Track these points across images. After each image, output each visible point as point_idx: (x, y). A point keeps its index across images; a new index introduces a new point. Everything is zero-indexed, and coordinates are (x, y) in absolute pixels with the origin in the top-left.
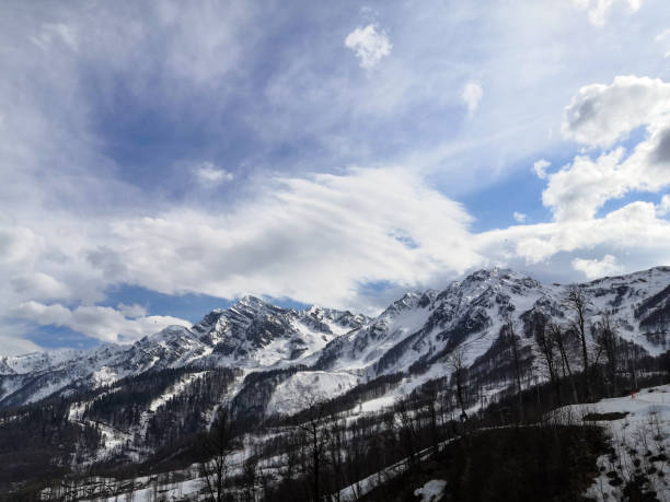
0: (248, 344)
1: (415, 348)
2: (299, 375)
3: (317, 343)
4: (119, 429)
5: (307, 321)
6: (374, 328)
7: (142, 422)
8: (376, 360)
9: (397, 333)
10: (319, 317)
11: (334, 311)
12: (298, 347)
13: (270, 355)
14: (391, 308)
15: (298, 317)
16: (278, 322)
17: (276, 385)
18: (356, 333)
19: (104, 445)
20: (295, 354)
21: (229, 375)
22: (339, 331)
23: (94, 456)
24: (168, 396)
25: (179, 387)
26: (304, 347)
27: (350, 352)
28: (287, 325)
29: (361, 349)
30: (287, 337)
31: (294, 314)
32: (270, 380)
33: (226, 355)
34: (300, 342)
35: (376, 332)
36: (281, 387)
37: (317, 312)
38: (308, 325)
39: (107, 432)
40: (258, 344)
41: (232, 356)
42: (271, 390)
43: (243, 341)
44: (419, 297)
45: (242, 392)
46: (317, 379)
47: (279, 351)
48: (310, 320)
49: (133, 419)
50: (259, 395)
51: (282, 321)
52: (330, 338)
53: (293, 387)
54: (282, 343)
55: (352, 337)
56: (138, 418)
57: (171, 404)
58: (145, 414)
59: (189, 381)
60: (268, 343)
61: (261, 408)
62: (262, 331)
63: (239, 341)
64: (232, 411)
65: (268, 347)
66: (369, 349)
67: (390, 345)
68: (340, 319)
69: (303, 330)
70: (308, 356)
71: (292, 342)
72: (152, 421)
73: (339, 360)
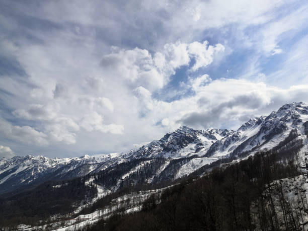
0: (177, 147)
1: (251, 144)
2: (193, 160)
3: (208, 143)
4: (107, 187)
5: (206, 135)
6: (234, 136)
7: (117, 184)
8: (232, 151)
9: (245, 137)
10: (212, 133)
11: (220, 130)
12: (200, 147)
13: (187, 151)
14: (243, 126)
15: (201, 133)
16: (191, 136)
17: (182, 165)
18: (226, 138)
19: (97, 196)
20: (198, 150)
21: (164, 160)
22: (219, 137)
23: (91, 201)
24: (132, 172)
25: (138, 167)
26: (202, 147)
27: (221, 148)
28: (195, 137)
29: (227, 146)
30: (195, 143)
31: (199, 132)
32: (179, 163)
33: (168, 152)
34: (201, 144)
35: (235, 138)
36: (184, 166)
37: (212, 131)
38: (206, 136)
39: (100, 190)
40: (182, 146)
41: (170, 152)
42: (179, 167)
43: (175, 145)
44: (257, 120)
45: (165, 170)
46: (202, 161)
47: (191, 149)
48: (207, 134)
49: (114, 183)
50: (173, 170)
51: (193, 136)
52: (215, 141)
53: (190, 166)
54: (193, 146)
55: (224, 141)
56: (116, 182)
57: (133, 176)
58: (120, 180)
59: (143, 165)
60: (186, 146)
61: (173, 176)
62: (183, 140)
63: (173, 146)
64: (159, 178)
65: (186, 147)
66: (231, 146)
67: (240, 143)
68: (222, 133)
69: (202, 139)
70: (204, 151)
71: (197, 145)
72: (122, 184)
73: (217, 152)
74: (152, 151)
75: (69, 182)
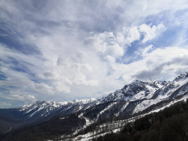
0: (133, 93)
1: (183, 90)
2: (144, 101)
3: (153, 90)
4: (91, 119)
5: (151, 85)
6: (170, 85)
7: (97, 117)
8: (170, 95)
9: (178, 86)
10: (155, 83)
11: (160, 81)
12: (148, 93)
13: (139, 96)
14: (176, 78)
15: (148, 84)
16: (141, 86)
17: (137, 105)
18: (165, 87)
19: (86, 124)
20: (146, 95)
21: (125, 102)
22: (160, 86)
23: (82, 127)
24: (105, 109)
25: (109, 106)
26: (149, 93)
27: (162, 93)
28: (144, 87)
29: (166, 92)
30: (144, 90)
31: (147, 83)
32: (135, 103)
33: (127, 97)
34: (148, 91)
35: (171, 86)
36: (138, 105)
37: (155, 82)
38: (151, 86)
39: (87, 121)
40: (136, 93)
41: (128, 97)
42: (135, 106)
43: (131, 92)
44: (186, 74)
45: (126, 108)
46: (150, 102)
47: (142, 94)
48: (152, 85)
49: (95, 116)
50: (131, 108)
51: (143, 86)
52: (157, 89)
53: (142, 105)
54: (143, 92)
55: (164, 88)
56: (97, 116)
57: (106, 112)
58: (98, 115)
59: (112, 105)
60: (139, 92)
61: (131, 112)
62: (137, 89)
63: (130, 93)
64: (123, 113)
65: (139, 93)
66: (169, 92)
67: (175, 89)
68: (162, 83)
69: (149, 87)
70: (150, 96)
71: (146, 91)
72: (100, 117)
73: (159, 96)
74: (117, 96)
75: (69, 116)
